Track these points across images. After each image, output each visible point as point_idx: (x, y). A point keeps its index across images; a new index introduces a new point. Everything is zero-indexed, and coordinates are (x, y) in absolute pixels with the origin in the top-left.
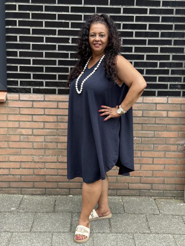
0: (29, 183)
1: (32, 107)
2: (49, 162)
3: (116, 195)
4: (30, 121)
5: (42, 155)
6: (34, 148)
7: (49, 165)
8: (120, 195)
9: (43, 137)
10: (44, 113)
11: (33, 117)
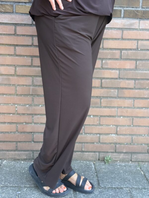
0: (10, 143)
1: (15, 34)
2: (38, 114)
3: (131, 161)
4: (11, 55)
5: (28, 104)
6: (17, 93)
7: (38, 118)
8: (136, 161)
9: (31, 78)
10: (33, 43)
11: (16, 49)
